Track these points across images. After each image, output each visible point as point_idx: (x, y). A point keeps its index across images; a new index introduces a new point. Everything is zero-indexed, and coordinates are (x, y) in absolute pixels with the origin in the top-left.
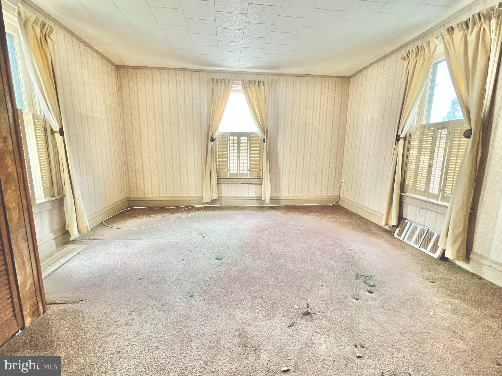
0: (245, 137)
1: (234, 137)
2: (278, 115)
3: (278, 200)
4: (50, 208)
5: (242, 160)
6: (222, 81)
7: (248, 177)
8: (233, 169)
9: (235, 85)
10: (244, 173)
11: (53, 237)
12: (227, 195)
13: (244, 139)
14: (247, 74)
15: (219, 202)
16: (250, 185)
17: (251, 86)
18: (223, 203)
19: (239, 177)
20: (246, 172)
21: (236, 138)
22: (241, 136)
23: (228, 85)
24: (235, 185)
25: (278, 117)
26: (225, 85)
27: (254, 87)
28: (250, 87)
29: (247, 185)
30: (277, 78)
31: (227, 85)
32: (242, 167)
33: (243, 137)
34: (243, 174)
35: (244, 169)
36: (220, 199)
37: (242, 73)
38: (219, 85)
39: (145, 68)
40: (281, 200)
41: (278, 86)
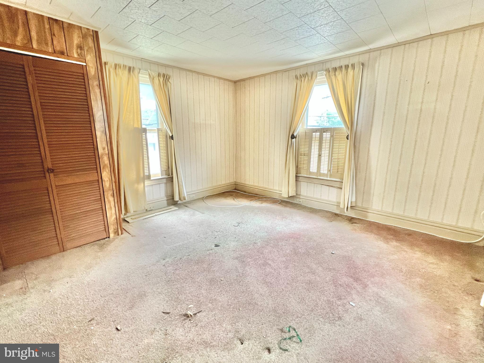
0: (327, 133)
1: (317, 134)
2: (374, 103)
3: (365, 213)
4: (165, 182)
5: (323, 158)
6: (305, 75)
7: (329, 179)
8: (313, 168)
9: (318, 76)
10: (324, 173)
11: (166, 199)
12: (305, 194)
13: (326, 136)
14: (337, 59)
15: (297, 200)
16: (331, 188)
17: (337, 73)
18: (301, 202)
19: (319, 177)
20: (326, 172)
21: (318, 134)
22: (324, 132)
23: (312, 78)
24: (314, 185)
25: (374, 106)
26: (308, 79)
27: (341, 73)
28: (335, 75)
29: (328, 187)
30: (377, 53)
31: (310, 78)
32: (322, 167)
33: (326, 133)
34: (324, 175)
35: (324, 169)
36: (297, 196)
37: (331, 61)
38: (303, 80)
39: (250, 78)
40: (369, 213)
41: (377, 65)
